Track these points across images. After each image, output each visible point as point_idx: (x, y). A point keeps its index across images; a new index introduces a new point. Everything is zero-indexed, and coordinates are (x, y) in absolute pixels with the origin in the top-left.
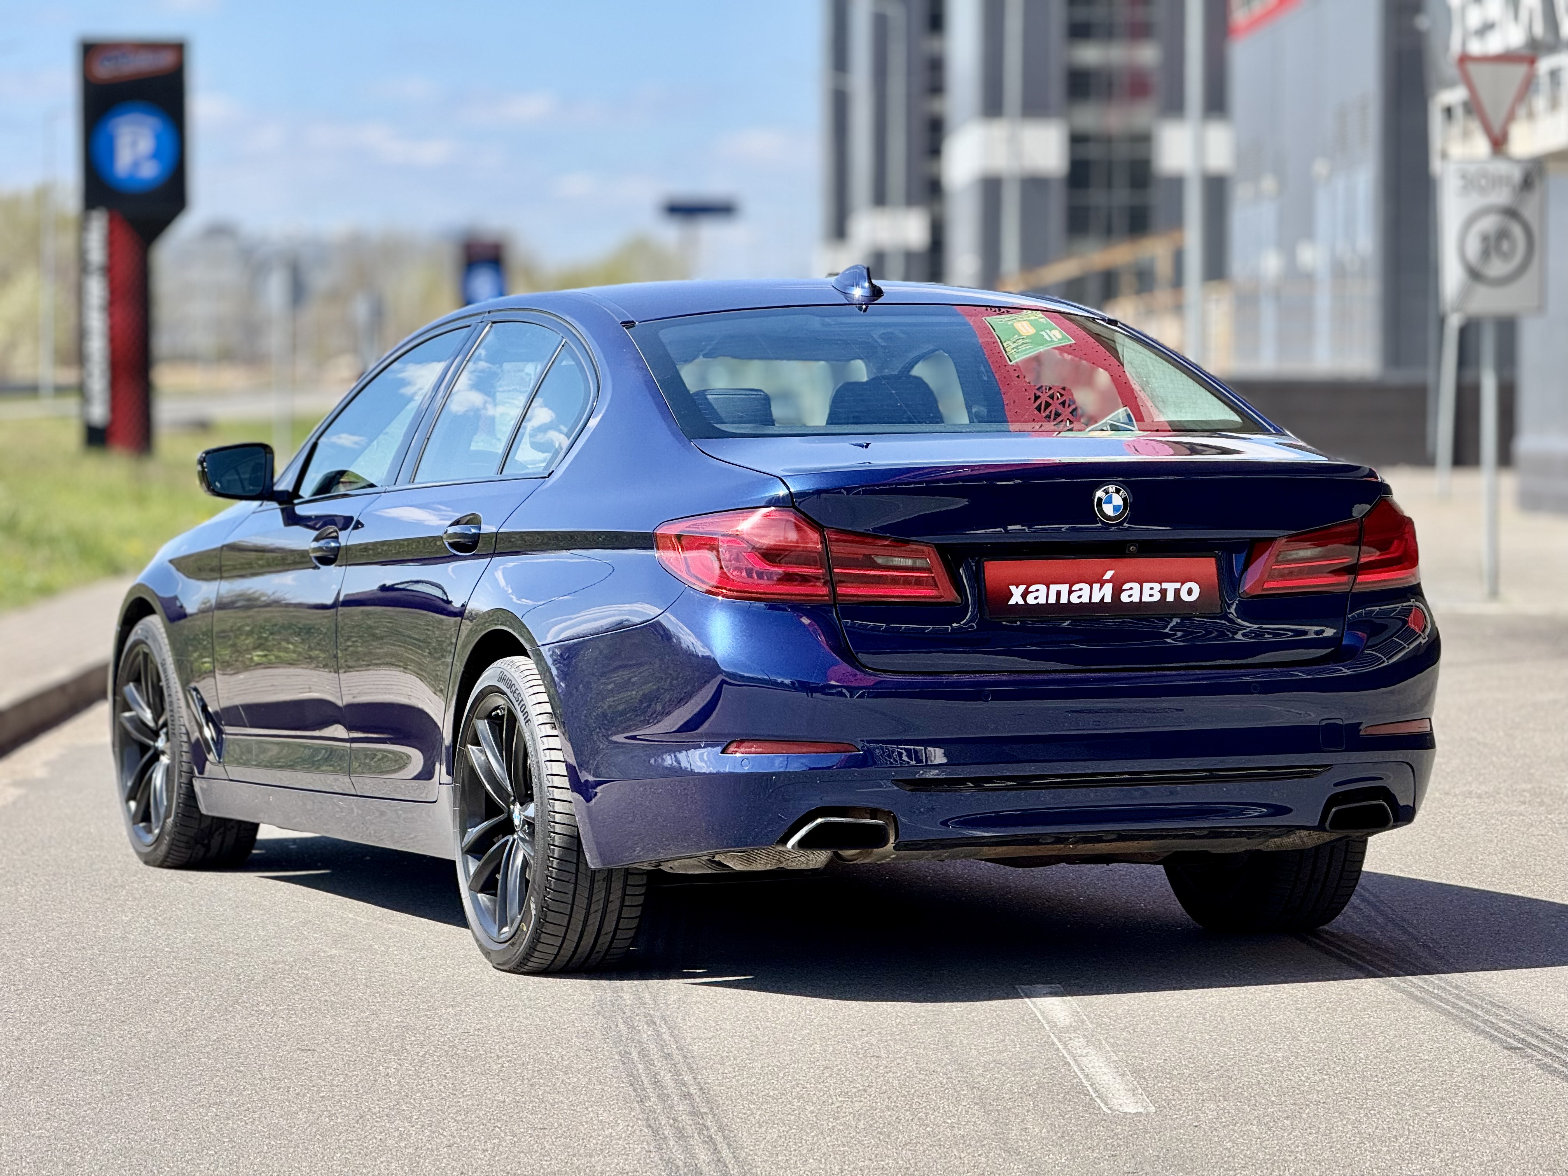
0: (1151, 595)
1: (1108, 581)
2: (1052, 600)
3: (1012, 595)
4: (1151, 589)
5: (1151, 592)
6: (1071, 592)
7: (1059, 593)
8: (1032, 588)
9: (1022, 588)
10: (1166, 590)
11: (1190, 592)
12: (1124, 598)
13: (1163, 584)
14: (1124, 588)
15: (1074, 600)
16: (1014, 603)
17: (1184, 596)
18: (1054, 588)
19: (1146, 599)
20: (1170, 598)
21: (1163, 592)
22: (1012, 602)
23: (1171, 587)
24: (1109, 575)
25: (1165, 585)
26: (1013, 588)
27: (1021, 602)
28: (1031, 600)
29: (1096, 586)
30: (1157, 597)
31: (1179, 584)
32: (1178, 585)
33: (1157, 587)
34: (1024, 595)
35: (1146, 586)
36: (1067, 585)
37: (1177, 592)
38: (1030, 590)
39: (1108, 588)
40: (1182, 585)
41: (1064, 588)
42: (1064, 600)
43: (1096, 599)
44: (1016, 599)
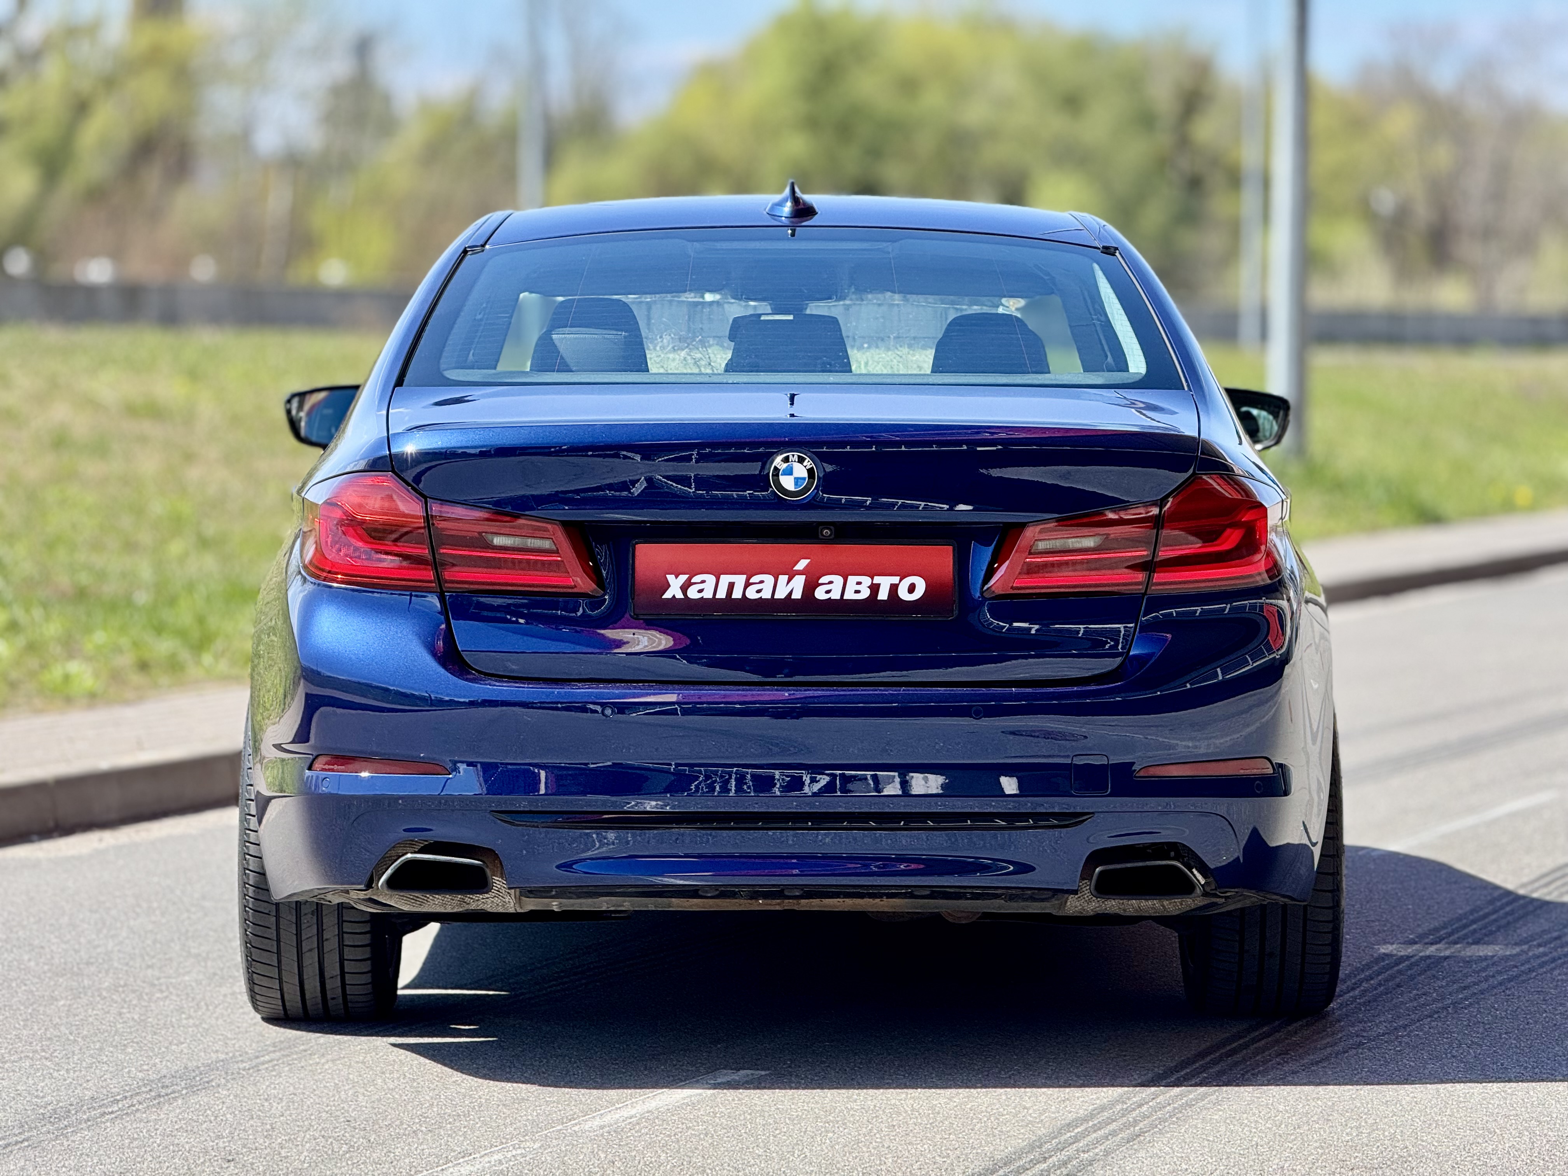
0: (857, 592)
1: (799, 573)
2: (722, 594)
3: (669, 586)
4: (859, 583)
5: (858, 588)
6: (747, 585)
7: (731, 586)
8: (697, 579)
9: (683, 578)
10: (878, 585)
11: (912, 589)
12: (820, 594)
13: (876, 578)
14: (820, 581)
15: (751, 594)
16: (670, 597)
17: (903, 594)
18: (725, 580)
19: (849, 595)
20: (883, 595)
21: (875, 588)
22: (668, 595)
23: (885, 583)
24: (802, 564)
25: (877, 580)
26: (671, 578)
27: (680, 595)
28: (693, 593)
29: (783, 579)
30: (865, 594)
31: (898, 578)
32: (895, 580)
33: (866, 581)
34: (684, 588)
35: (852, 580)
36: (744, 577)
37: (894, 588)
38: (693, 581)
39: (799, 582)
40: (900, 581)
41: (739, 580)
42: (737, 594)
43: (781, 594)
44: (674, 591)
